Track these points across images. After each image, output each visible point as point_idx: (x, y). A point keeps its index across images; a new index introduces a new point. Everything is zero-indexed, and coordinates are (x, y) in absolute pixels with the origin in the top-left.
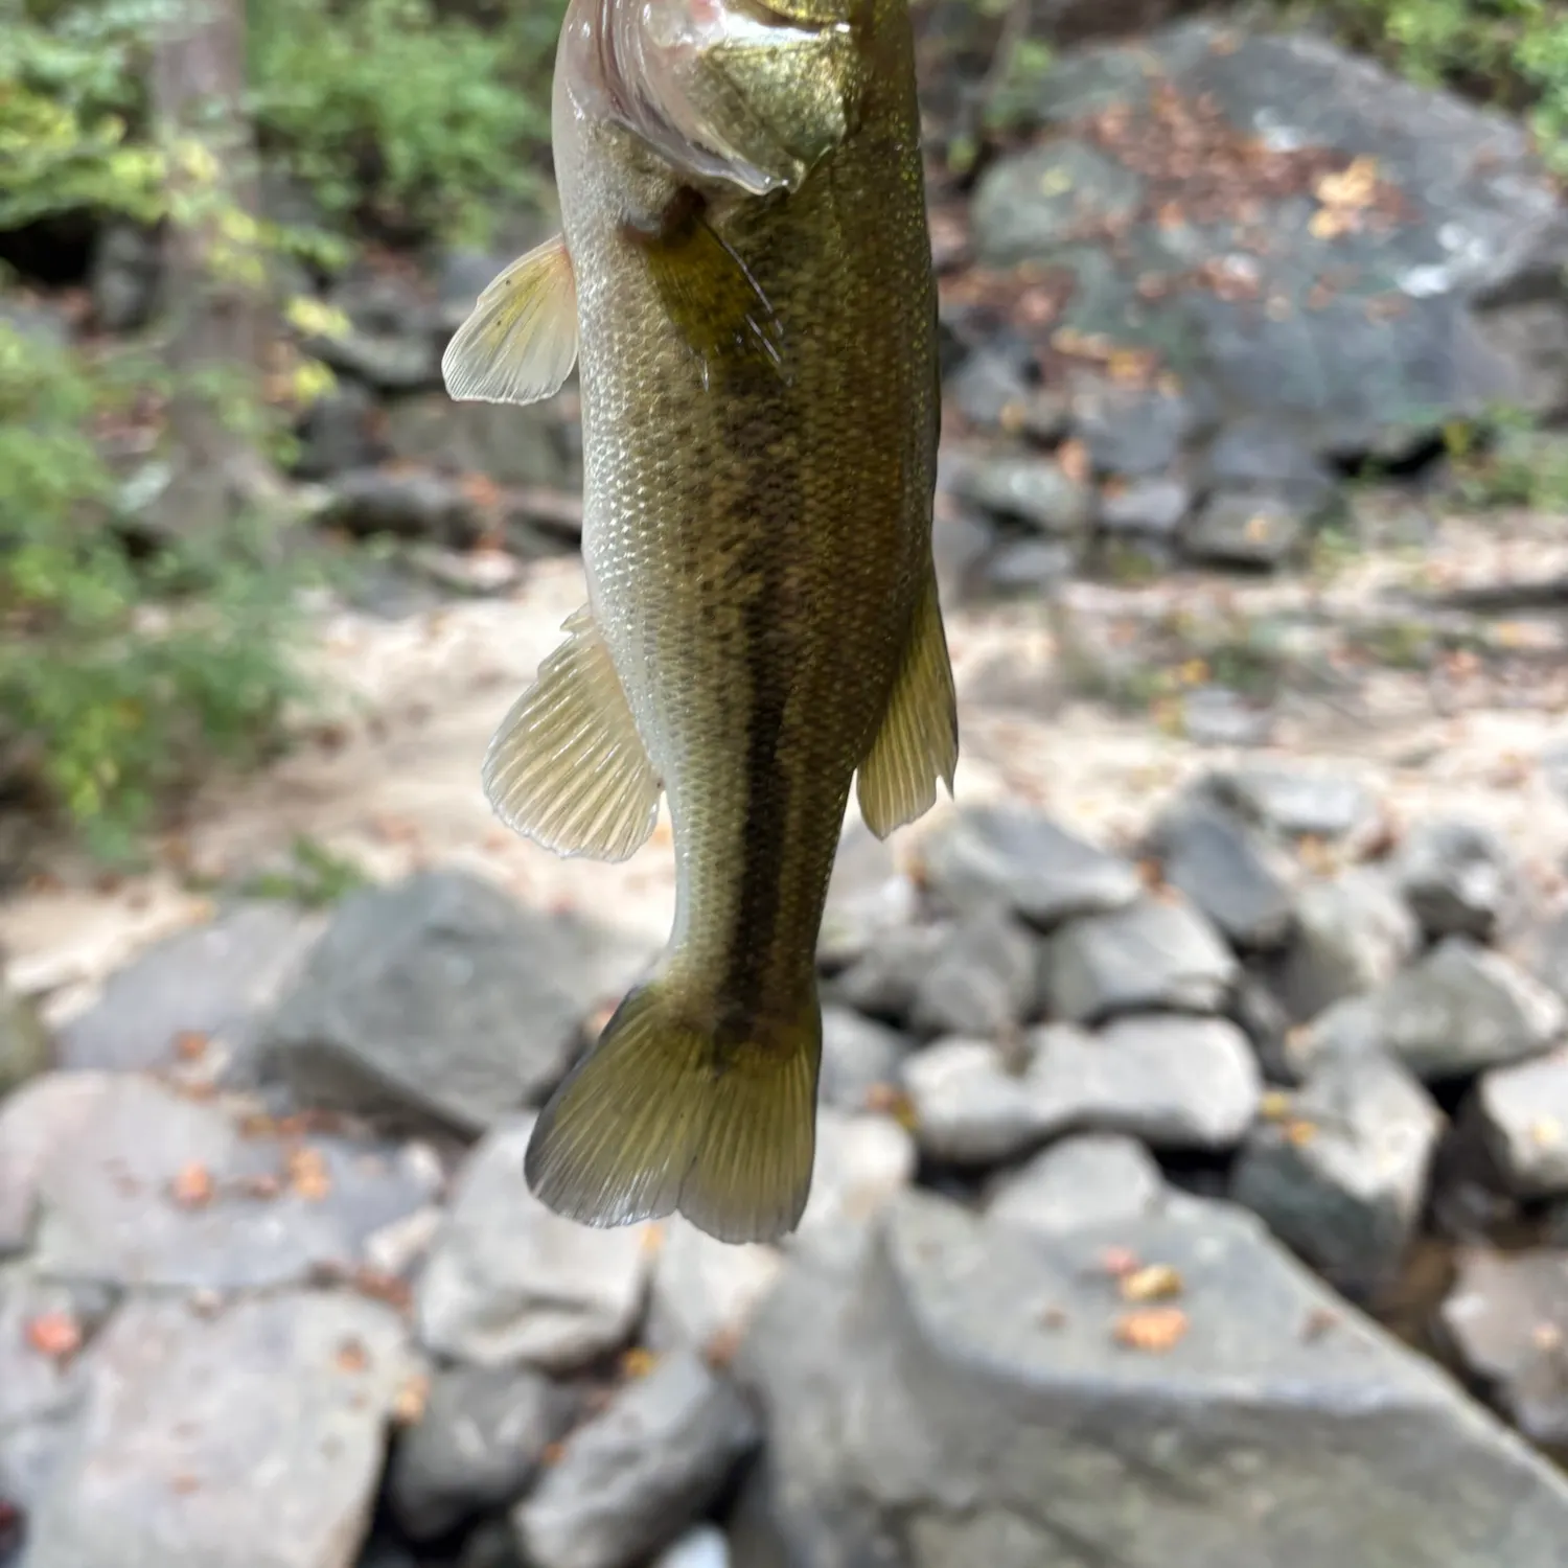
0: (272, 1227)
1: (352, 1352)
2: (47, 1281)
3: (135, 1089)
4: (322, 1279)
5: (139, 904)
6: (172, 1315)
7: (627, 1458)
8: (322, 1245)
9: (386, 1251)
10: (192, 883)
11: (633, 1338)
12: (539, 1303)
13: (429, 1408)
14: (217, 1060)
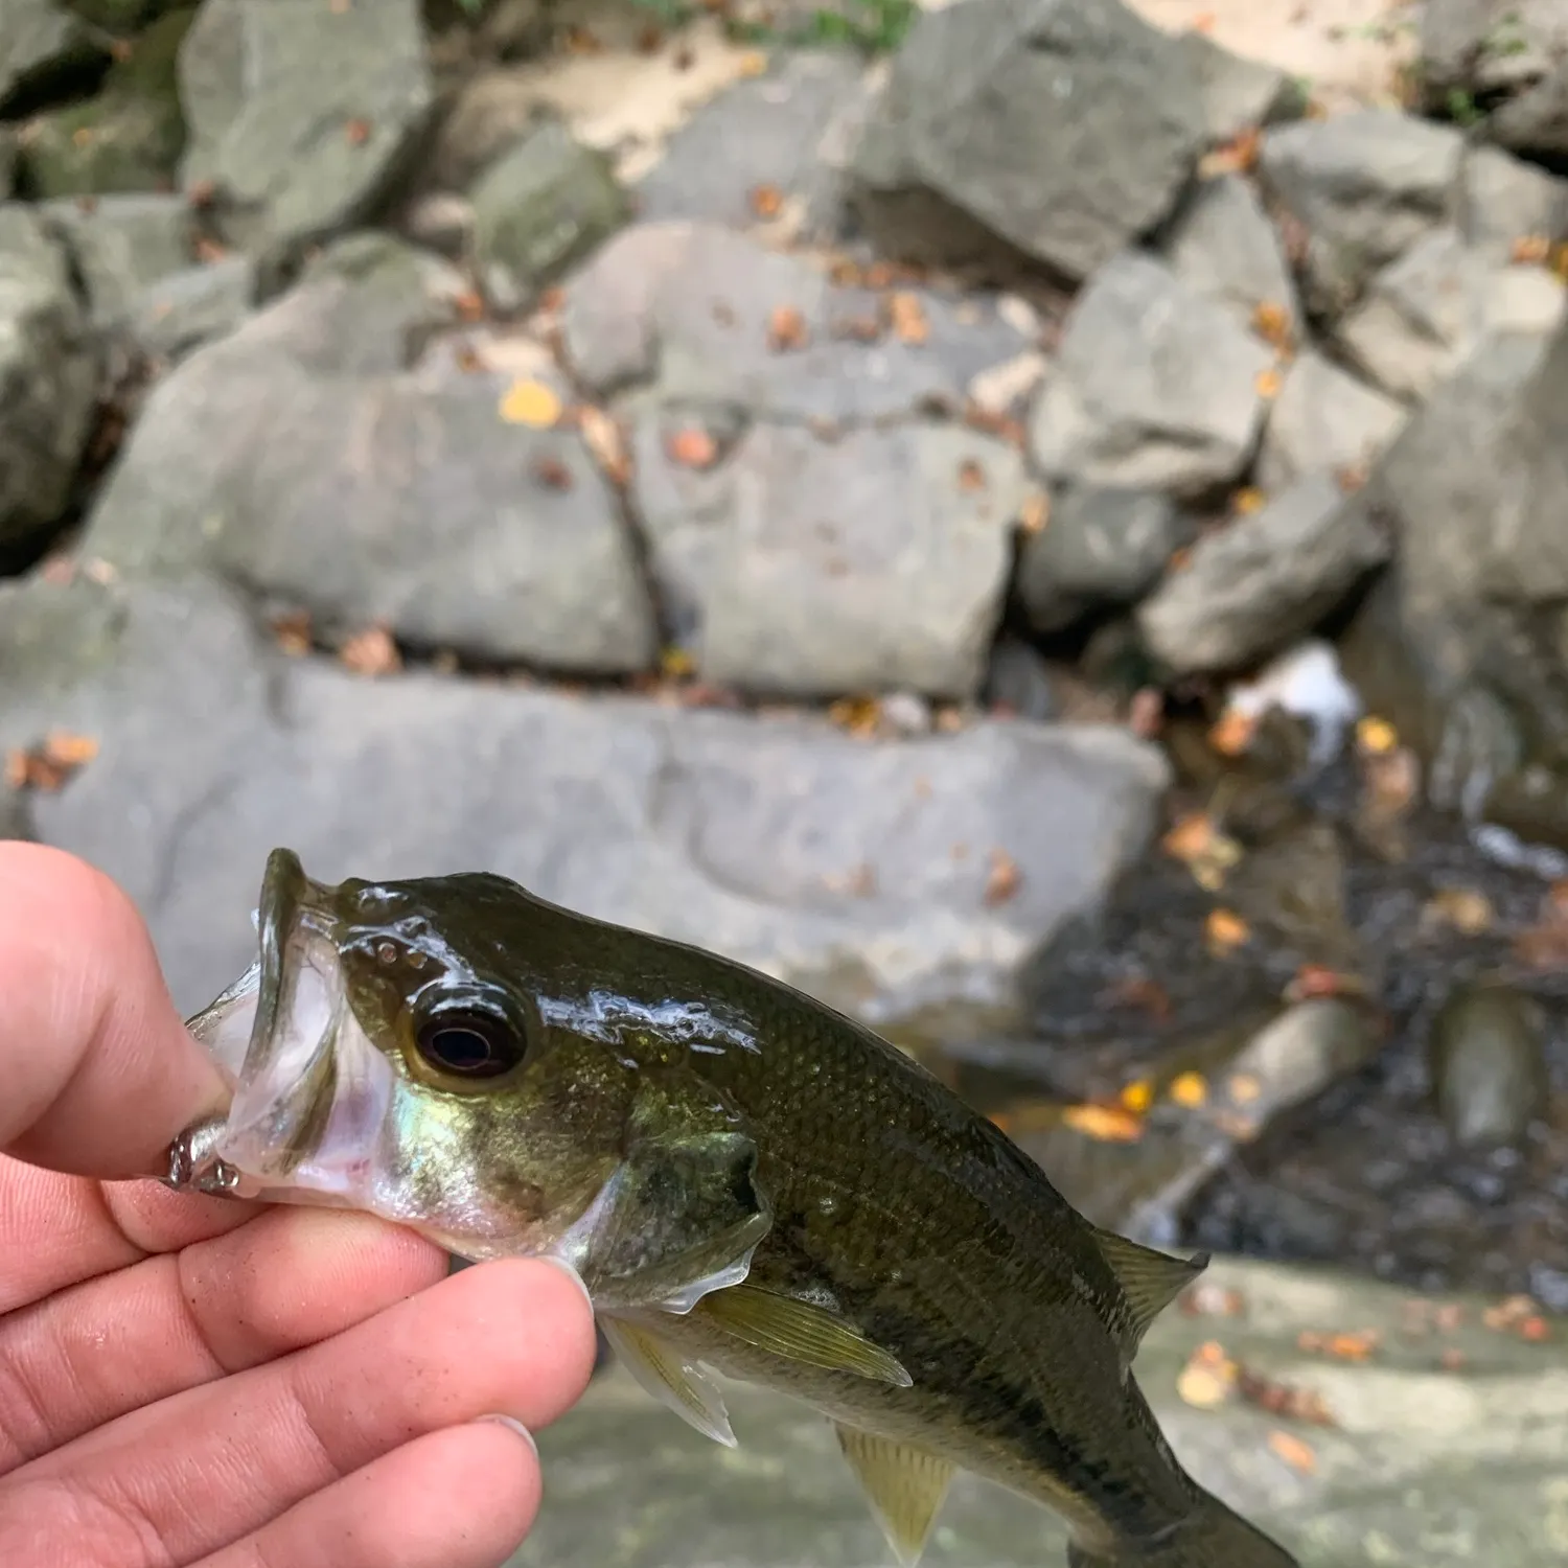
0: (877, 363)
1: (971, 471)
2: (673, 405)
3: (719, 239)
4: (935, 410)
5: (684, 62)
6: (797, 436)
7: (1258, 560)
8: (929, 379)
9: (993, 390)
10: (736, 34)
11: (1245, 478)
12: (1155, 435)
13: (1052, 521)
14: (794, 215)
